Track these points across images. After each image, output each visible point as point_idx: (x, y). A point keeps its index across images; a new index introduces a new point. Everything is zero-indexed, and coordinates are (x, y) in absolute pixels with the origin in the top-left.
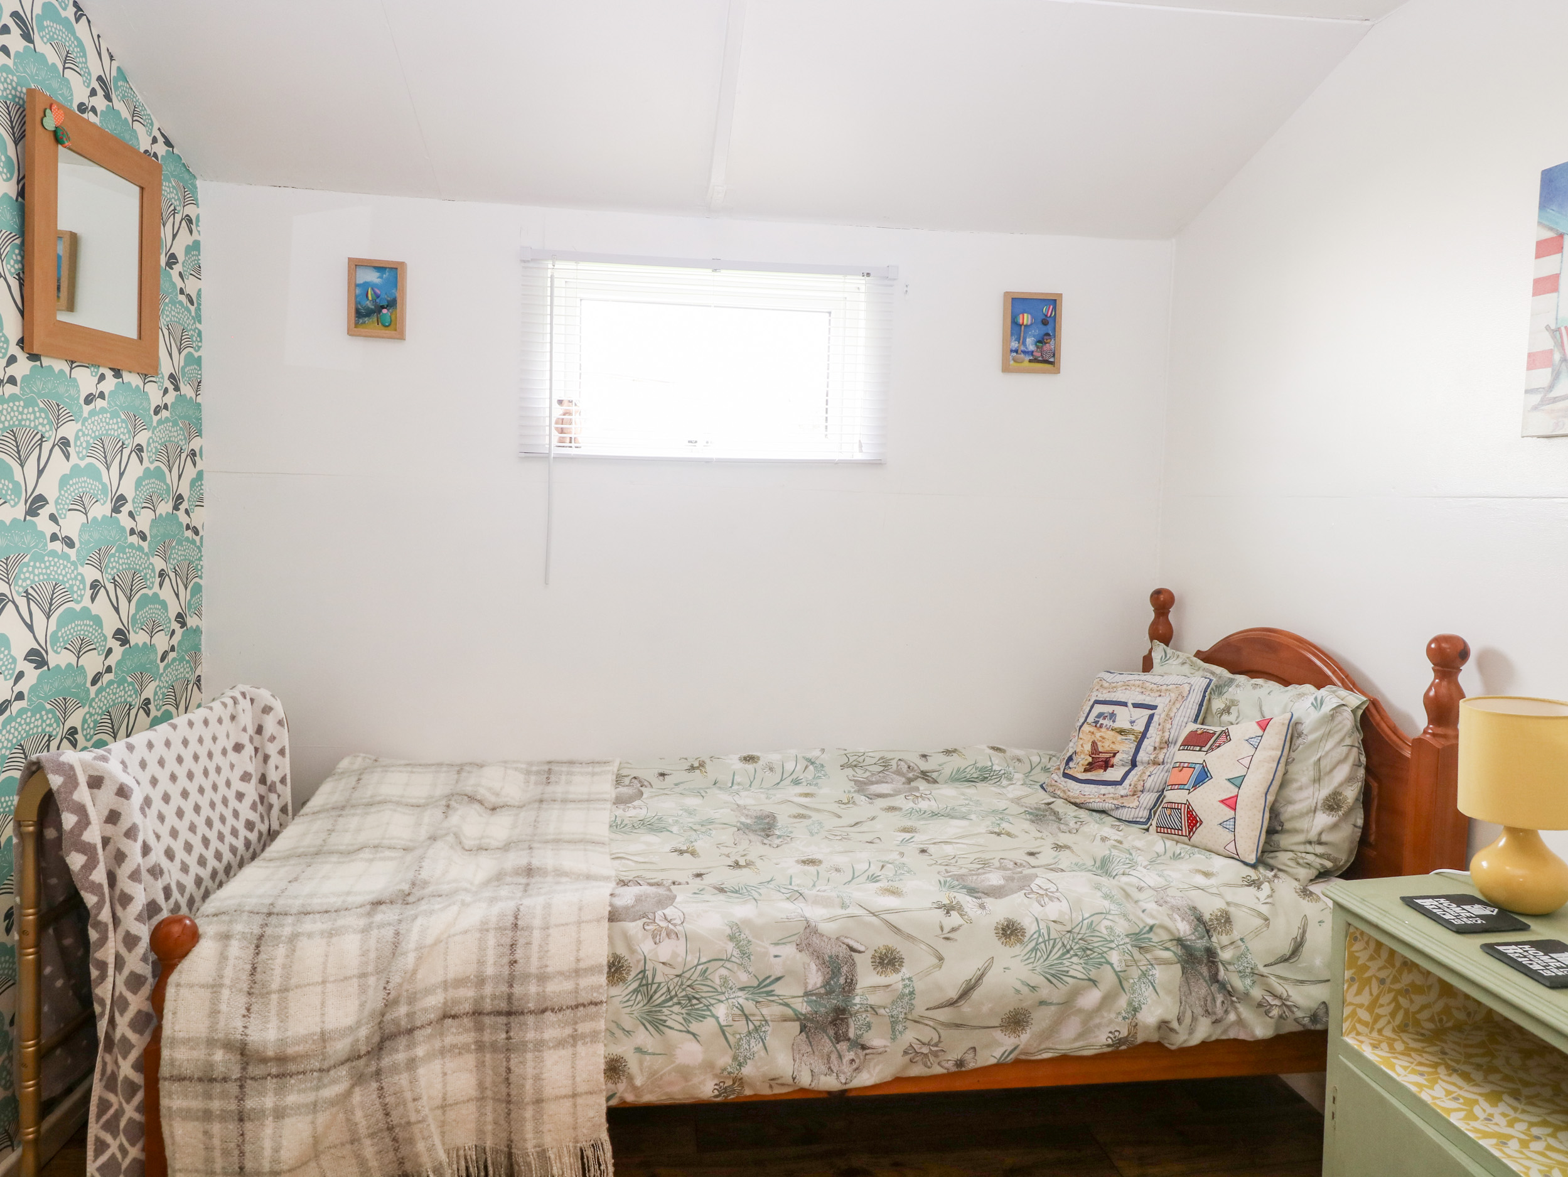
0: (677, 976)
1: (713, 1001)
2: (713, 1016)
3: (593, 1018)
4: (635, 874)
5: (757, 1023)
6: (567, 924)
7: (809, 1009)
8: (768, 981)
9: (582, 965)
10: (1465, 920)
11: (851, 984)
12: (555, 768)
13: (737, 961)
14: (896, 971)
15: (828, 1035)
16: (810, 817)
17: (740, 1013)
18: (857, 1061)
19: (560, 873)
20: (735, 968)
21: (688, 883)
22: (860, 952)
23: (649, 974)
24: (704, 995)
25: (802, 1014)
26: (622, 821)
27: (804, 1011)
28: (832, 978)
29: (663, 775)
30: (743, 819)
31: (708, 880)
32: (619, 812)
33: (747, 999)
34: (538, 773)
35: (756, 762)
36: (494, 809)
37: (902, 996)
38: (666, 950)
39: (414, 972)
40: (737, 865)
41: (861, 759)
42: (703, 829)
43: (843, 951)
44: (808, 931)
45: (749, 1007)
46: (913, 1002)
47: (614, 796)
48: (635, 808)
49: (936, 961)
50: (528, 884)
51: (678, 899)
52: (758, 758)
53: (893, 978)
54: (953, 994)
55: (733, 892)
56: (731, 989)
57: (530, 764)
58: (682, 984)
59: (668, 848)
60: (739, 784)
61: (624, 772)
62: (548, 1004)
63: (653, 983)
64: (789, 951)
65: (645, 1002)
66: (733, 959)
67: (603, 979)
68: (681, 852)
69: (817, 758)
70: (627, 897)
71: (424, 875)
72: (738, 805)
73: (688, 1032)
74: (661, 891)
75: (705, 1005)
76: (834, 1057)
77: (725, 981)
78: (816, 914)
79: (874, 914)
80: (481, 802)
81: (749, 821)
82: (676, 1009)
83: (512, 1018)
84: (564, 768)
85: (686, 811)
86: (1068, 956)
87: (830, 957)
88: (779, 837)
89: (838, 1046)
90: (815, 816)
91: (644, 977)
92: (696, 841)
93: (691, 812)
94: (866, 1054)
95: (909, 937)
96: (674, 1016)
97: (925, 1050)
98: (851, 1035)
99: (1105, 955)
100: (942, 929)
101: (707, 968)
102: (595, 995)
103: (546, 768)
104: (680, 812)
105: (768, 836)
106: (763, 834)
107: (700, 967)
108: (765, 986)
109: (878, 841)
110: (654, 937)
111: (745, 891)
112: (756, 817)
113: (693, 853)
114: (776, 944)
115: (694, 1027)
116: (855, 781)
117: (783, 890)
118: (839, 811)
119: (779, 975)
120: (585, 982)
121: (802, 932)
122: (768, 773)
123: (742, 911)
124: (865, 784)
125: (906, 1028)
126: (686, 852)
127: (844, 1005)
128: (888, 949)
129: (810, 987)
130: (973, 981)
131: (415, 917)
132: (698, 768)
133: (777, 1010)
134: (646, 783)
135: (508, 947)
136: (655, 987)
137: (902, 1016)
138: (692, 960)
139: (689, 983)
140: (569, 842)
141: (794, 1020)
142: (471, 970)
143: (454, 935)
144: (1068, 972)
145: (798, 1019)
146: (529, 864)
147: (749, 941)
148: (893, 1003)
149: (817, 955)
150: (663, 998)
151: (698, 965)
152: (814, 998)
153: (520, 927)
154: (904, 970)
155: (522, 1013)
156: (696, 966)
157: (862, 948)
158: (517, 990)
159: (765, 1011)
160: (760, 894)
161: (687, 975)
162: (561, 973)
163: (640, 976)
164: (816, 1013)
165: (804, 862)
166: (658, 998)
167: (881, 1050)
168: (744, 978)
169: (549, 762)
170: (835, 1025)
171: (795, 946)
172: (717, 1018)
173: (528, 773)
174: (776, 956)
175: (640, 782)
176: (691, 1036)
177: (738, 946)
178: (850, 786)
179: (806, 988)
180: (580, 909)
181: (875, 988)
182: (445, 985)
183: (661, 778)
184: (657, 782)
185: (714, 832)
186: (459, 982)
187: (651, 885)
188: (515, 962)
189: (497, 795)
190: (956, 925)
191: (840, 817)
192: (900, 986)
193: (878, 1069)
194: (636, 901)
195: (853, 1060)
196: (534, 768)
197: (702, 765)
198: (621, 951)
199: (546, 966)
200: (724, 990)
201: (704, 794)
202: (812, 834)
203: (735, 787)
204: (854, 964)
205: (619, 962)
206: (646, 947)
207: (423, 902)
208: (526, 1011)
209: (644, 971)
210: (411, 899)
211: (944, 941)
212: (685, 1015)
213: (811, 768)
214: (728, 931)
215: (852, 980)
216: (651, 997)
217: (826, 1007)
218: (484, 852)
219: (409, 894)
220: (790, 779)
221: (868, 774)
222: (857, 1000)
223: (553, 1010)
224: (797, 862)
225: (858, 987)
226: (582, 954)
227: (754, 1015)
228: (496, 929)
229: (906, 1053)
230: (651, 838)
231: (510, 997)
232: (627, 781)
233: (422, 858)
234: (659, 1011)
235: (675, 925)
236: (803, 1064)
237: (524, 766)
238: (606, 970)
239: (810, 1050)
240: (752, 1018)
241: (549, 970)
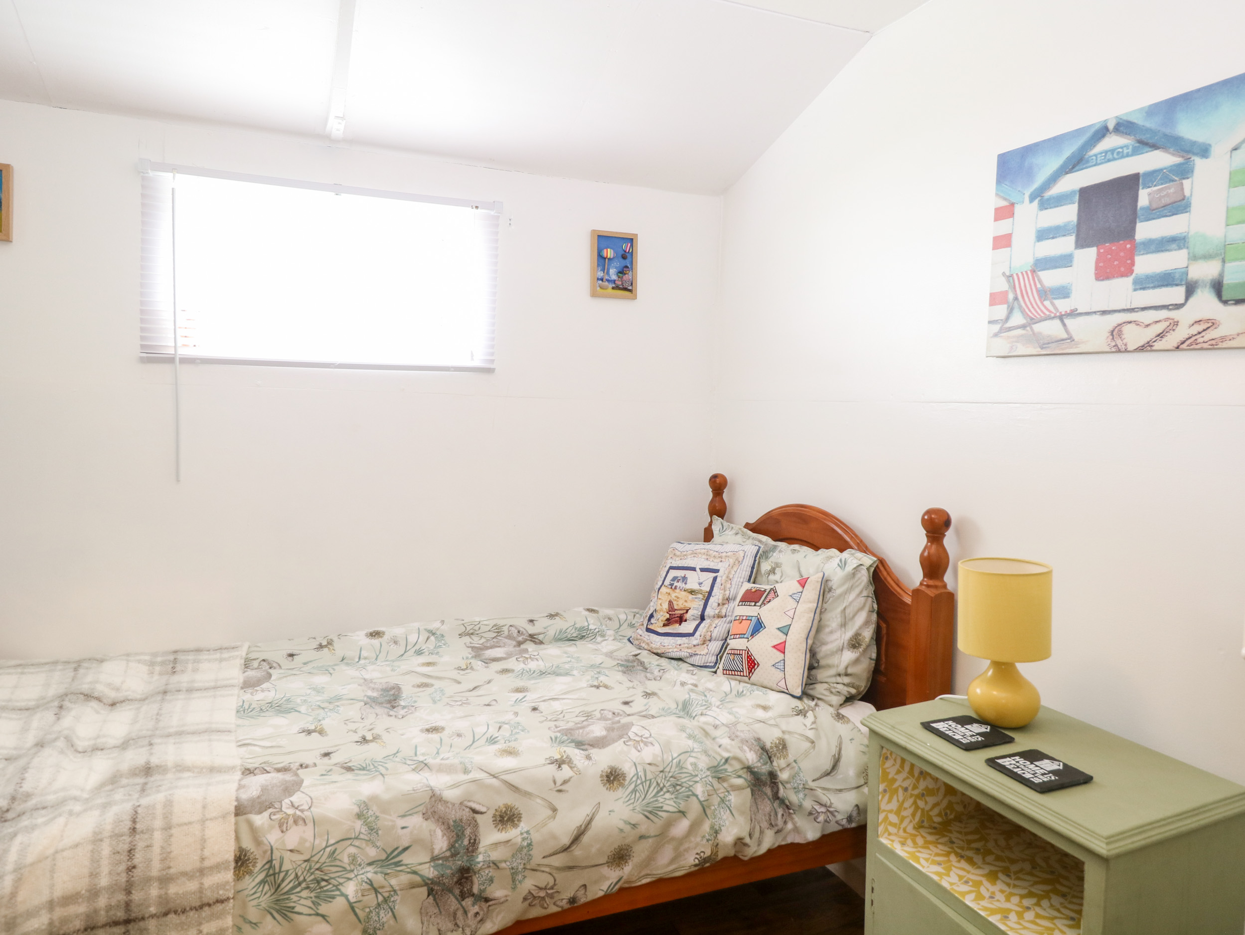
0: (305, 861)
1: (341, 881)
2: (342, 895)
3: (219, 916)
4: (261, 760)
5: (386, 895)
6: (190, 823)
7: (436, 873)
8: (396, 853)
9: (207, 863)
10: (969, 738)
11: (474, 844)
12: (181, 657)
13: (366, 838)
14: (515, 826)
15: (454, 895)
16: (432, 685)
17: (369, 887)
18: (481, 913)
19: (181, 768)
20: (364, 845)
21: (315, 765)
22: (482, 813)
23: (276, 863)
24: (332, 875)
25: (429, 879)
26: (250, 705)
27: (431, 876)
28: (456, 841)
29: (291, 655)
30: (370, 693)
31: (336, 758)
32: (247, 696)
33: (376, 873)
34: (163, 663)
35: (382, 637)
36: (113, 704)
37: (521, 849)
38: (293, 837)
39: (13, 895)
40: (364, 740)
41: (477, 628)
42: (331, 707)
43: (466, 814)
44: (433, 799)
45: (378, 879)
46: (531, 852)
47: (241, 681)
48: (263, 691)
49: (550, 812)
50: (146, 784)
51: (305, 783)
52: (384, 633)
53: (513, 834)
54: (566, 841)
55: (360, 769)
56: (360, 865)
57: (155, 655)
58: (310, 868)
59: (296, 729)
60: (365, 658)
61: (253, 656)
62: (171, 905)
63: (280, 872)
64: (416, 821)
65: (273, 891)
66: (362, 836)
67: (229, 875)
68: (309, 732)
69: (438, 629)
70: (255, 786)
71: (27, 787)
72: (365, 680)
73: (318, 914)
74: (288, 777)
75: (334, 886)
76: (460, 914)
77: (353, 859)
78: (440, 782)
79: (494, 776)
80: (99, 699)
81: (375, 694)
82: (305, 894)
83: (130, 926)
84: (191, 657)
85: (314, 689)
86: (662, 793)
87: (455, 821)
88: (404, 707)
89: (464, 903)
90: (437, 684)
91: (271, 867)
92: (324, 719)
93: (318, 690)
94: (489, 906)
95: (527, 794)
96: (302, 902)
97: (542, 894)
98: (475, 890)
99: (691, 788)
100: (555, 782)
101: (336, 850)
102: (221, 892)
103: (172, 658)
104: (309, 691)
105: (394, 707)
106: (388, 706)
107: (328, 849)
108: (394, 858)
109: (494, 703)
110: (281, 825)
111: (372, 767)
112: (382, 690)
113: (321, 732)
114: (403, 816)
115: (324, 909)
116: (472, 648)
117: (409, 762)
118: (458, 678)
119: (407, 845)
120: (210, 881)
121: (428, 800)
122: (393, 646)
123: (369, 788)
124: (481, 649)
125: (525, 877)
126: (314, 731)
127: (468, 865)
128: (508, 807)
129: (436, 852)
130: (583, 827)
131: (15, 835)
132: (326, 646)
133: (405, 878)
134: (275, 665)
135: (126, 853)
136: (282, 875)
137: (521, 867)
138: (320, 843)
139: (317, 866)
140: (193, 733)
141: (422, 886)
142: (82, 885)
143: (63, 850)
144: (662, 807)
145: (426, 884)
146: (148, 763)
147: (377, 817)
148: (513, 856)
149: (442, 821)
150: (291, 885)
151: (326, 847)
152: (440, 862)
153: (138, 830)
154: (522, 824)
155: (143, 919)
156: (324, 849)
157: (483, 809)
158: (137, 896)
159: (393, 882)
160: (387, 769)
161: (316, 859)
162: (184, 874)
163: (267, 866)
164: (442, 876)
165: (428, 730)
166: (286, 886)
167: (502, 900)
168: (372, 853)
169: (176, 652)
170: (460, 884)
171: (421, 815)
172: (346, 897)
173: (152, 664)
174: (403, 828)
175: (269, 664)
176: (320, 918)
177: (366, 824)
178: (468, 653)
179: (432, 853)
180: (204, 807)
181: (496, 845)
182: (51, 905)
183: (290, 658)
184: (286, 663)
185: (341, 709)
186: (68, 900)
187: (279, 770)
188: (134, 867)
189: (118, 689)
190: (567, 777)
191: (459, 683)
192: (519, 839)
193: (500, 918)
194: (262, 790)
195: (477, 913)
196: (159, 659)
197: (330, 643)
198: (247, 844)
199: (169, 868)
200: (352, 867)
201: (332, 671)
202: (434, 702)
203: (362, 662)
204: (476, 826)
205: (245, 855)
206: (273, 837)
207: (24, 817)
208: (147, 915)
209: (270, 861)
210: (9, 815)
211: (557, 794)
212: (314, 899)
213: (432, 638)
214: (356, 810)
215: (475, 840)
216: (279, 886)
217: (451, 869)
218: (99, 753)
219: (8, 811)
220: (414, 650)
221: (483, 640)
222: (480, 858)
223: (175, 912)
224: (422, 731)
225: (481, 845)
226: (207, 853)
227: (383, 887)
228: (111, 837)
229: (525, 899)
230: (280, 721)
231: (128, 905)
232: (255, 664)
233: (25, 769)
234: (287, 899)
235: (302, 811)
236: (431, 926)
237: (147, 658)
238: (233, 865)
239: (437, 911)
240: (380, 890)
241: (172, 871)
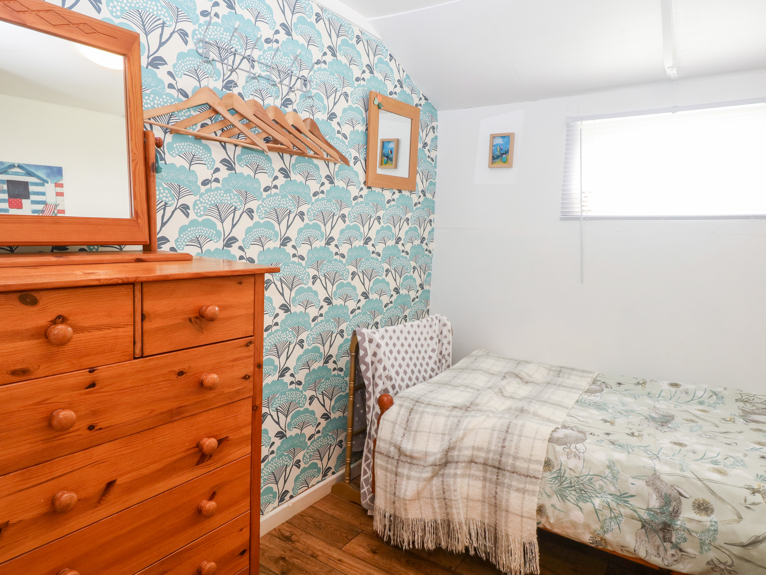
0: (576, 477)
1: (593, 495)
2: (592, 502)
3: (535, 484)
4: (574, 425)
5: (616, 515)
6: (529, 437)
7: (648, 517)
8: (626, 495)
9: (533, 458)
11: (676, 513)
12: (563, 370)
13: (610, 480)
14: (709, 515)
15: (658, 536)
16: (697, 422)
17: (607, 506)
19: (535, 415)
20: (608, 483)
21: (598, 436)
22: (685, 497)
23: (562, 471)
24: (589, 490)
25: (644, 519)
26: (585, 400)
27: (645, 518)
28: (664, 506)
29: (620, 384)
30: (653, 415)
31: (611, 437)
32: (585, 396)
33: (612, 500)
34: (554, 371)
35: (678, 387)
36: (527, 383)
37: (709, 530)
38: (572, 463)
39: (462, 439)
40: (633, 434)
41: (751, 398)
42: (626, 414)
43: (674, 493)
44: (654, 476)
45: (613, 505)
46: (716, 536)
47: (586, 389)
48: (594, 396)
49: (737, 518)
50: (518, 415)
51: (587, 441)
52: (680, 385)
53: (704, 518)
54: (745, 541)
55: (619, 446)
56: (605, 492)
57: (552, 366)
58: (578, 482)
59: (600, 418)
60: (663, 397)
61: (598, 379)
62: (516, 470)
63: (563, 477)
64: (641, 484)
65: (559, 484)
66: (608, 478)
67: (541, 468)
68: (606, 421)
69: (720, 392)
70: (561, 434)
71: (477, 401)
72: (655, 407)
73: (578, 506)
74: (581, 435)
75: (589, 496)
76: (662, 548)
77: (602, 487)
78: (662, 468)
79: (700, 480)
80: (521, 379)
81: (656, 416)
82: (573, 493)
83: (500, 471)
84: (568, 371)
85: (622, 403)
87: (666, 494)
88: (669, 427)
89: (665, 544)
90: (701, 422)
91: (560, 472)
92: (618, 418)
93: (623, 404)
94: (682, 555)
95: (721, 499)
96: (572, 496)
97: (722, 567)
98: (674, 539)
100: (745, 501)
101: (592, 478)
102: (536, 474)
103: (559, 369)
104: (618, 403)
105: (663, 426)
106: (660, 424)
107: (589, 476)
108: (624, 497)
109: (735, 444)
110: (568, 455)
111: (626, 447)
112: (662, 415)
113: (612, 423)
114: (634, 478)
115: (581, 504)
116: (743, 410)
117: (649, 452)
118: (718, 424)
119: (633, 494)
120: (533, 466)
121: (651, 475)
122: (684, 395)
123: (619, 456)
124: (750, 413)
125: (710, 549)
126: (609, 422)
127: (670, 523)
128: (704, 501)
129: (651, 506)
130: (761, 538)
131: (467, 417)
132: (641, 384)
133: (628, 511)
134: (609, 386)
135: (502, 440)
136: (564, 478)
137: (707, 542)
138: (585, 472)
139: (582, 482)
140: (551, 403)
141: (638, 520)
142: (485, 445)
143: (481, 429)
145: (641, 521)
146: (523, 407)
147: (618, 472)
148: (702, 532)
149: (658, 490)
150: (568, 485)
151: (588, 475)
152: (653, 513)
153: (509, 432)
154: (713, 516)
155: (504, 470)
156: (587, 475)
157: (687, 496)
158: (504, 459)
159: (622, 510)
160: (633, 450)
161: (582, 478)
162: (523, 458)
163: (558, 471)
164: (652, 521)
165: (675, 443)
166: (565, 484)
167: (692, 556)
168: (612, 489)
169: (562, 367)
170: (663, 531)
171: (645, 482)
172: (594, 504)
173: (550, 370)
174: (632, 484)
175: (606, 385)
176: (578, 508)
177: (612, 472)
178: (739, 412)
179: (648, 506)
180: (536, 433)
181: (691, 520)
182: (473, 448)
183: (618, 385)
184: (615, 387)
185: (631, 417)
186: (479, 449)
187: (579, 432)
188: (504, 447)
189: (530, 377)
190: (757, 501)
191: (717, 427)
192: (708, 524)
193: (690, 566)
194: (564, 436)
195: (673, 555)
196: (553, 369)
197: (644, 383)
198: (551, 457)
199: (518, 453)
200: (600, 492)
201: (637, 397)
202: (691, 431)
203: (660, 398)
204: (680, 503)
205: (549, 462)
206: (563, 459)
207: (473, 412)
208: (506, 469)
209: (560, 470)
210: (469, 409)
211: (745, 509)
212: (577, 497)
213: (714, 397)
214: (608, 463)
215: (678, 511)
216: (562, 483)
217: (659, 520)
218: (511, 399)
219: (469, 407)
220: (698, 400)
221: (754, 408)
222: (679, 523)
223: (517, 473)
224: (671, 442)
225: (681, 516)
226: (533, 453)
227: (615, 510)
228: (498, 430)
229: (708, 563)
230: (595, 412)
231: (500, 461)
232: (599, 383)
233: (480, 394)
234: (565, 491)
235: (579, 452)
236: (642, 546)
237: (548, 366)
238: (543, 464)
239: (646, 539)
240: (614, 511)
241: (519, 455)
